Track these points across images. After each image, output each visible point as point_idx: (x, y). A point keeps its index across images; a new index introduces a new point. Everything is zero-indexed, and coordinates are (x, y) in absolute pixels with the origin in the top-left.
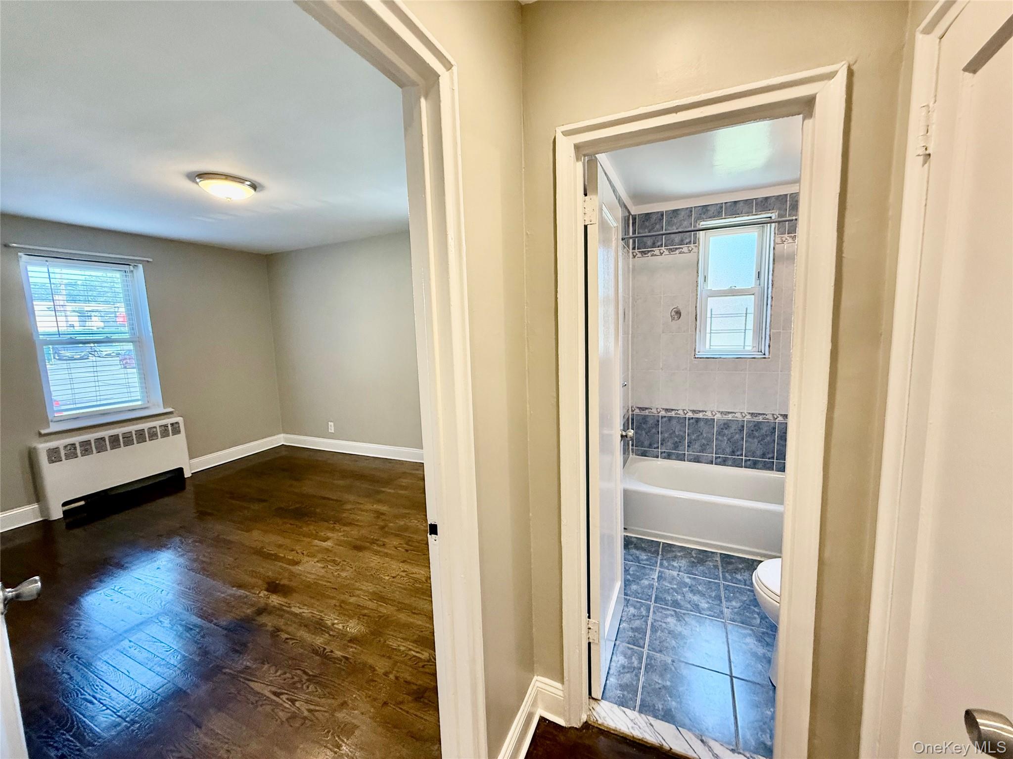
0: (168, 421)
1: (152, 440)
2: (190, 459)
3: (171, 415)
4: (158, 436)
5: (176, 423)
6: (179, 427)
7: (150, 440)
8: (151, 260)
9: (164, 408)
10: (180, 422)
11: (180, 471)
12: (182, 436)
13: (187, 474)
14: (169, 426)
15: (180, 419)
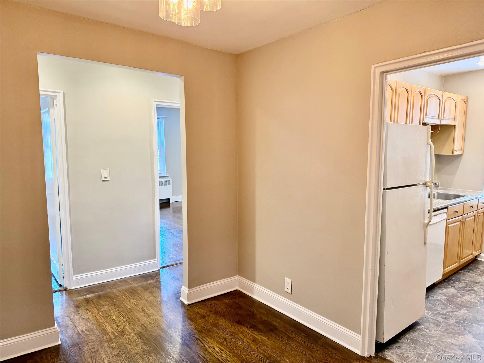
0: (167, 179)
1: (162, 186)
2: (173, 196)
3: (167, 178)
4: (163, 185)
5: (169, 181)
6: (170, 182)
7: (161, 186)
8: (166, 117)
9: (166, 174)
10: (170, 180)
11: (169, 199)
12: (171, 186)
13: (171, 202)
14: (167, 181)
15: (171, 180)
